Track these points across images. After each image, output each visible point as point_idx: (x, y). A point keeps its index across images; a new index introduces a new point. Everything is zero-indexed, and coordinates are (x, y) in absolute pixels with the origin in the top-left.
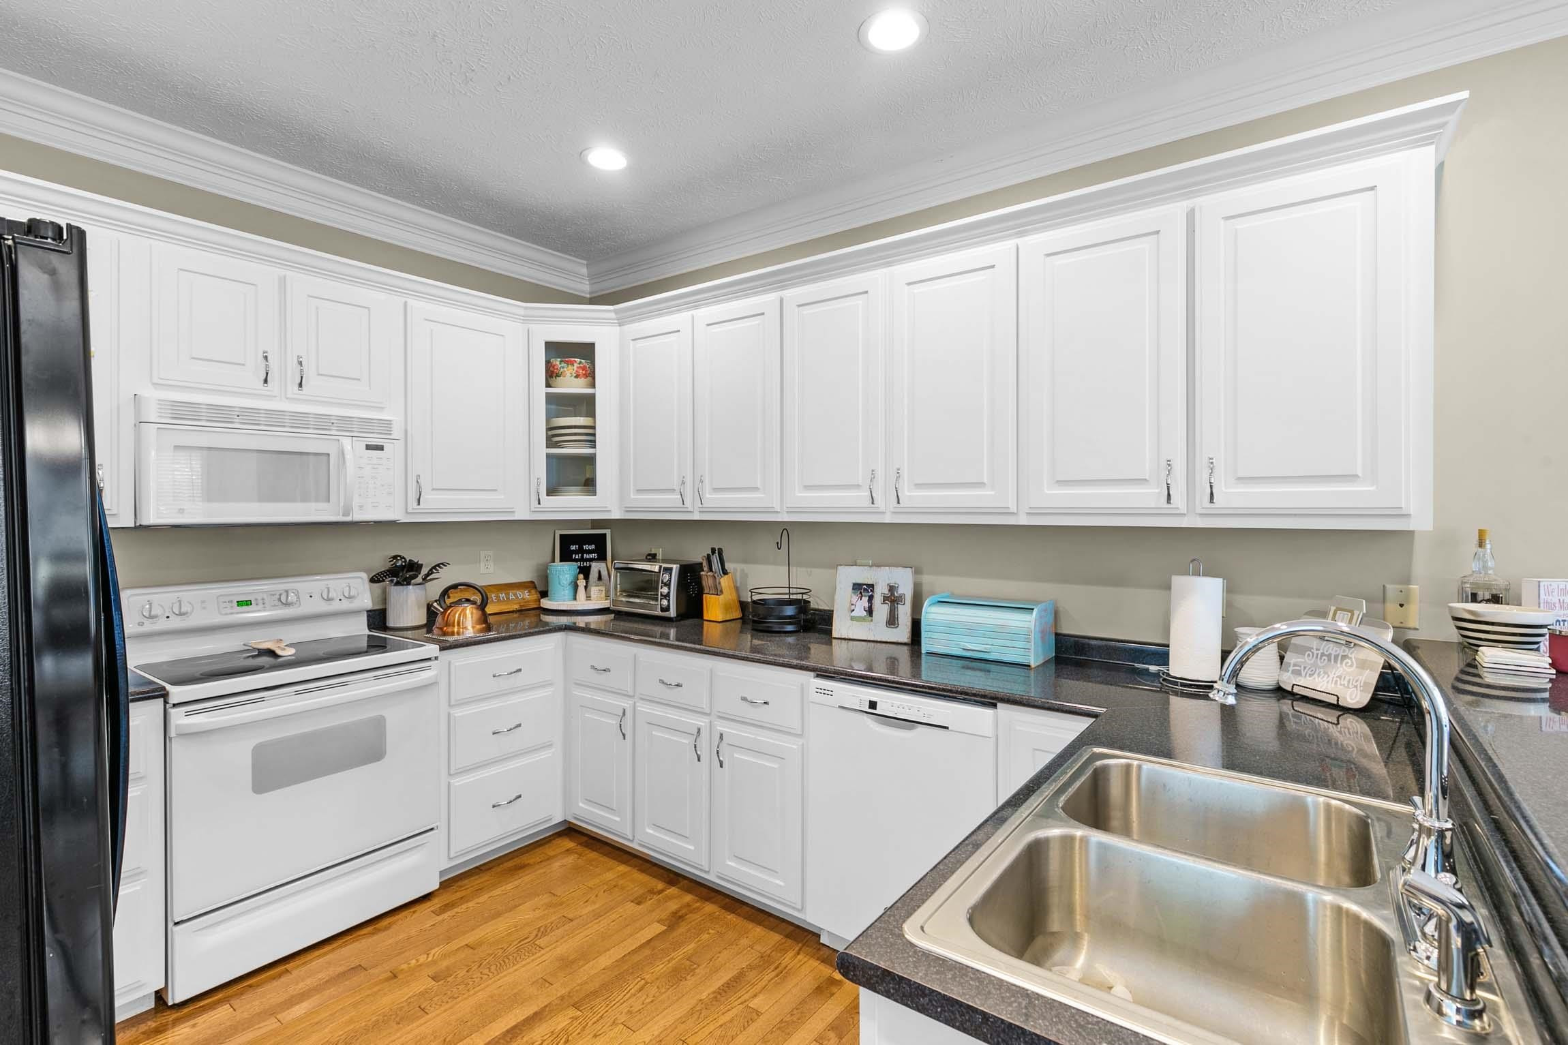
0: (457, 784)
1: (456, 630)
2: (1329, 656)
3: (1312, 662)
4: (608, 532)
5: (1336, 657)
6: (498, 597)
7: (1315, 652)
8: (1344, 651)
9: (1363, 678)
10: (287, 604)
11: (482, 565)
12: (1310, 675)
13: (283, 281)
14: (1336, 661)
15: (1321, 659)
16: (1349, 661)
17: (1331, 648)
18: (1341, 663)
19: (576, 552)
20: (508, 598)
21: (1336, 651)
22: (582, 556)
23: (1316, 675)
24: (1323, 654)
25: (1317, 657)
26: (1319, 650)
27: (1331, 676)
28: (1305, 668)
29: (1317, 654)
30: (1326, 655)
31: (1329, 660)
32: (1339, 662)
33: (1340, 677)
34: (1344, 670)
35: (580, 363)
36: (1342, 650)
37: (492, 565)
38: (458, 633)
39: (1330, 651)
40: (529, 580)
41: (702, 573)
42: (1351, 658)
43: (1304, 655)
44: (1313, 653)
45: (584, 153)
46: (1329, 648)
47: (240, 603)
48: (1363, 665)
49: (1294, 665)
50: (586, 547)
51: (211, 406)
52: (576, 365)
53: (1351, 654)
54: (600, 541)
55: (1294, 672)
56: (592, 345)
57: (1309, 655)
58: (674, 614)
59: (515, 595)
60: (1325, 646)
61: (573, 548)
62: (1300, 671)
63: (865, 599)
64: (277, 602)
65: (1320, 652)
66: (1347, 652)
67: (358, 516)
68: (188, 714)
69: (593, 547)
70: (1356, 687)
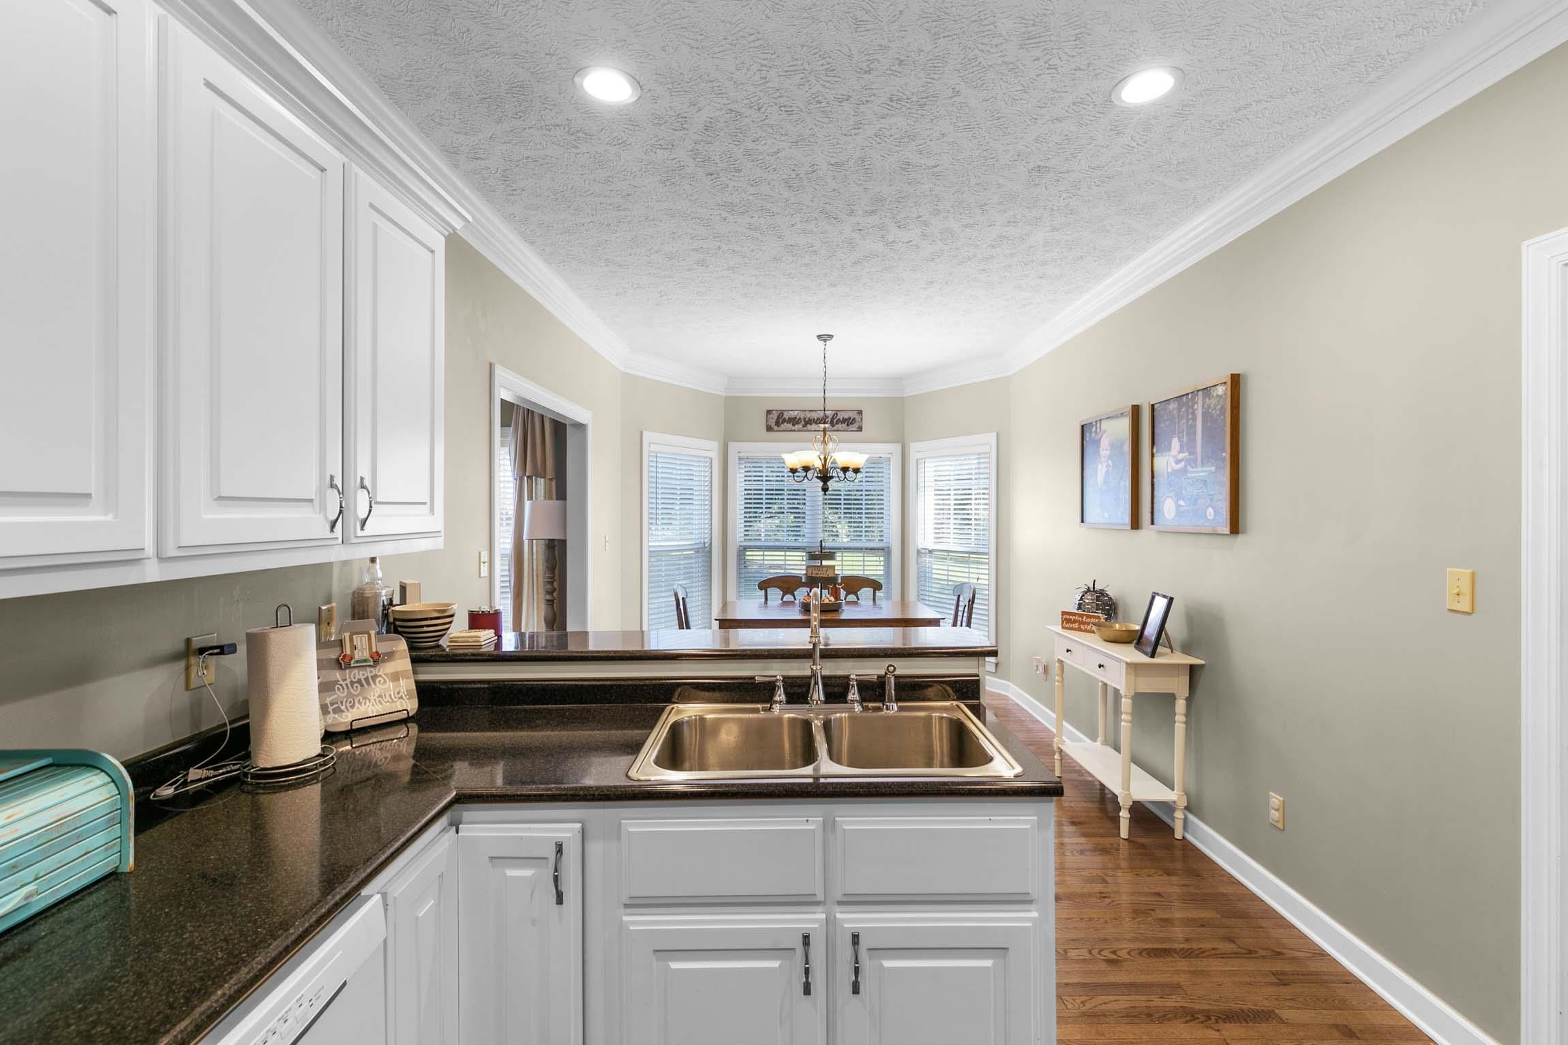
2: (359, 681)
3: (345, 694)
5: (367, 679)
7: (343, 684)
8: (371, 672)
9: (403, 690)
12: (353, 707)
14: (368, 684)
15: (353, 687)
16: (379, 679)
17: (357, 674)
18: (375, 684)
21: (363, 675)
23: (357, 705)
24: (352, 683)
25: (348, 688)
26: (346, 680)
27: (372, 698)
28: (342, 703)
29: (346, 684)
30: (355, 682)
31: (362, 685)
32: (372, 684)
33: (380, 696)
34: (381, 689)
36: (369, 672)
39: (357, 677)
42: (380, 676)
43: (335, 690)
44: (341, 685)
46: (355, 674)
48: (395, 677)
49: (332, 704)
53: (379, 671)
55: (335, 711)
57: (338, 688)
60: (350, 674)
62: (339, 707)
65: (348, 681)
66: (374, 671)
70: (401, 697)
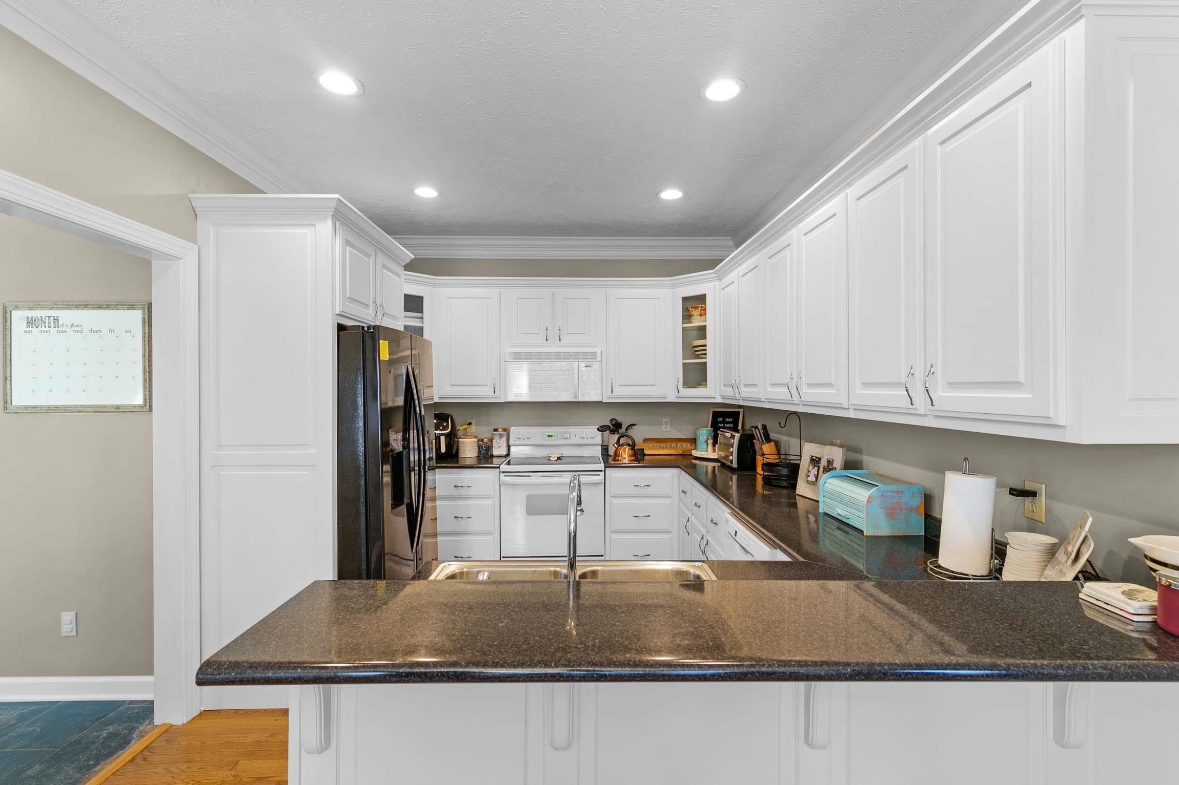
0: (614, 537)
1: (620, 459)
4: (741, 411)
6: (670, 445)
10: (566, 438)
11: (664, 426)
13: (553, 294)
19: (721, 422)
20: (676, 447)
22: (724, 425)
35: (702, 307)
37: (669, 427)
38: (621, 461)
40: (693, 437)
41: (754, 441)
45: (658, 194)
47: (549, 436)
50: (727, 420)
51: (526, 353)
52: (699, 309)
54: (735, 415)
56: (705, 295)
58: (735, 465)
59: (682, 445)
61: (720, 419)
63: (816, 468)
64: (562, 437)
67: (581, 400)
68: (505, 476)
69: (731, 420)
